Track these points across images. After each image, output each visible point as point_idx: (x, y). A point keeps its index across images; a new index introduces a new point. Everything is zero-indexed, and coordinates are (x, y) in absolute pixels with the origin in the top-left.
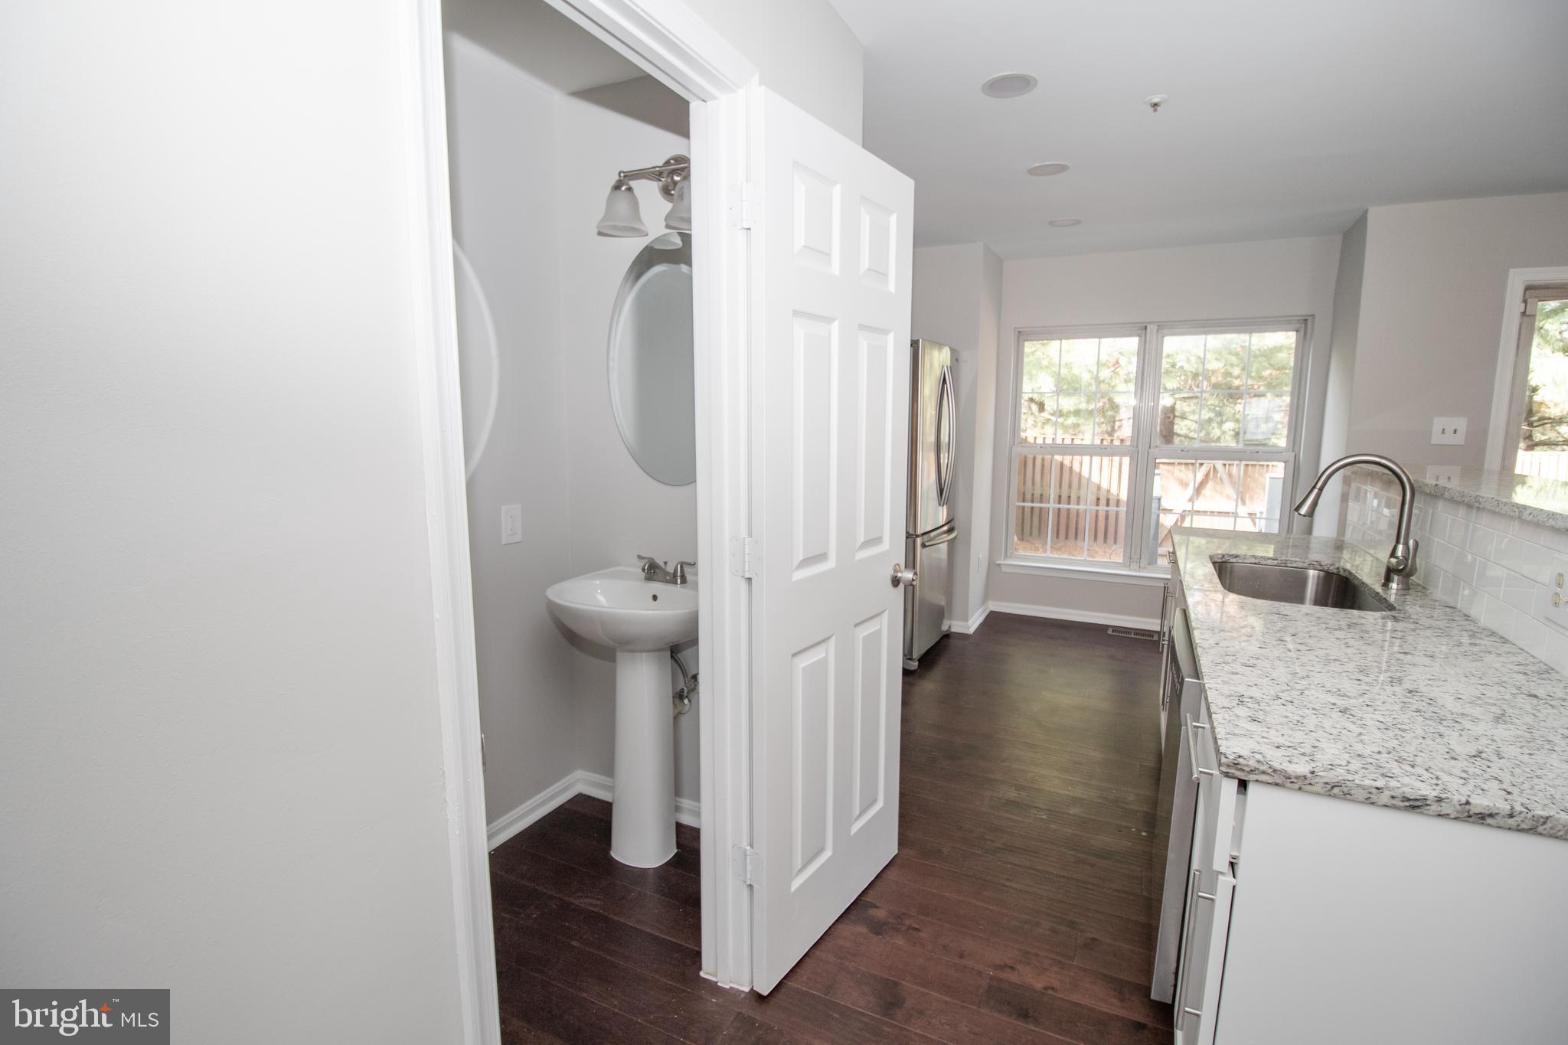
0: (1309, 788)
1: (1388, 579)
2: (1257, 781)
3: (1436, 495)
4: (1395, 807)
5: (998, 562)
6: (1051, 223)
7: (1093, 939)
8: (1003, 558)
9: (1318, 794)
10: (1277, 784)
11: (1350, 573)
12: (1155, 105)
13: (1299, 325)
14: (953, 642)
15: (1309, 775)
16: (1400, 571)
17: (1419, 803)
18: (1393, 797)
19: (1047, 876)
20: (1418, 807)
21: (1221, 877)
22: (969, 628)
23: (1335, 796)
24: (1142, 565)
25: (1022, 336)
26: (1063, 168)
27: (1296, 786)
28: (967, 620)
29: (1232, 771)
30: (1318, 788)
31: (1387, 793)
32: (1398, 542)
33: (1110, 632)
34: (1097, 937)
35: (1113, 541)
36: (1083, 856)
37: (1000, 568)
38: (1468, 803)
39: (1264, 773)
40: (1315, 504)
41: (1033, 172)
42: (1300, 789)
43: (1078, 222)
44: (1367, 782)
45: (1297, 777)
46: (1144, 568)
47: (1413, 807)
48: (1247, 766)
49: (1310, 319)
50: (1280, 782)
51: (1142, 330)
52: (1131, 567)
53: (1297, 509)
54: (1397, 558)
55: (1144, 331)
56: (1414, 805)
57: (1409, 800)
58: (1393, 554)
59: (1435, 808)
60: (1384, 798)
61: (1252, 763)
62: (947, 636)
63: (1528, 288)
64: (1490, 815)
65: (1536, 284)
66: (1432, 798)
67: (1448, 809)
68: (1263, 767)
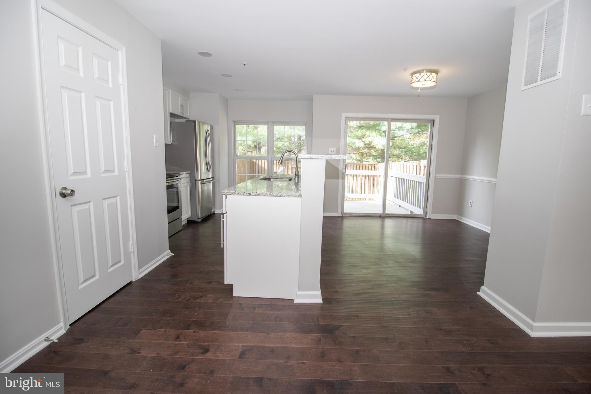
2: (228, 194)
4: (247, 195)
6: (236, 90)
10: (230, 195)
12: (245, 64)
13: (305, 124)
15: (235, 192)
23: (239, 195)
25: (235, 123)
26: (231, 76)
29: (223, 193)
30: (236, 194)
41: (223, 75)
42: (234, 195)
43: (243, 91)
44: (243, 192)
47: (250, 195)
49: (307, 122)
55: (268, 124)
57: (249, 194)
60: (246, 194)
62: (214, 214)
63: (346, 118)
64: (260, 194)
65: (347, 117)
66: (252, 193)
67: (254, 194)
68: (228, 192)
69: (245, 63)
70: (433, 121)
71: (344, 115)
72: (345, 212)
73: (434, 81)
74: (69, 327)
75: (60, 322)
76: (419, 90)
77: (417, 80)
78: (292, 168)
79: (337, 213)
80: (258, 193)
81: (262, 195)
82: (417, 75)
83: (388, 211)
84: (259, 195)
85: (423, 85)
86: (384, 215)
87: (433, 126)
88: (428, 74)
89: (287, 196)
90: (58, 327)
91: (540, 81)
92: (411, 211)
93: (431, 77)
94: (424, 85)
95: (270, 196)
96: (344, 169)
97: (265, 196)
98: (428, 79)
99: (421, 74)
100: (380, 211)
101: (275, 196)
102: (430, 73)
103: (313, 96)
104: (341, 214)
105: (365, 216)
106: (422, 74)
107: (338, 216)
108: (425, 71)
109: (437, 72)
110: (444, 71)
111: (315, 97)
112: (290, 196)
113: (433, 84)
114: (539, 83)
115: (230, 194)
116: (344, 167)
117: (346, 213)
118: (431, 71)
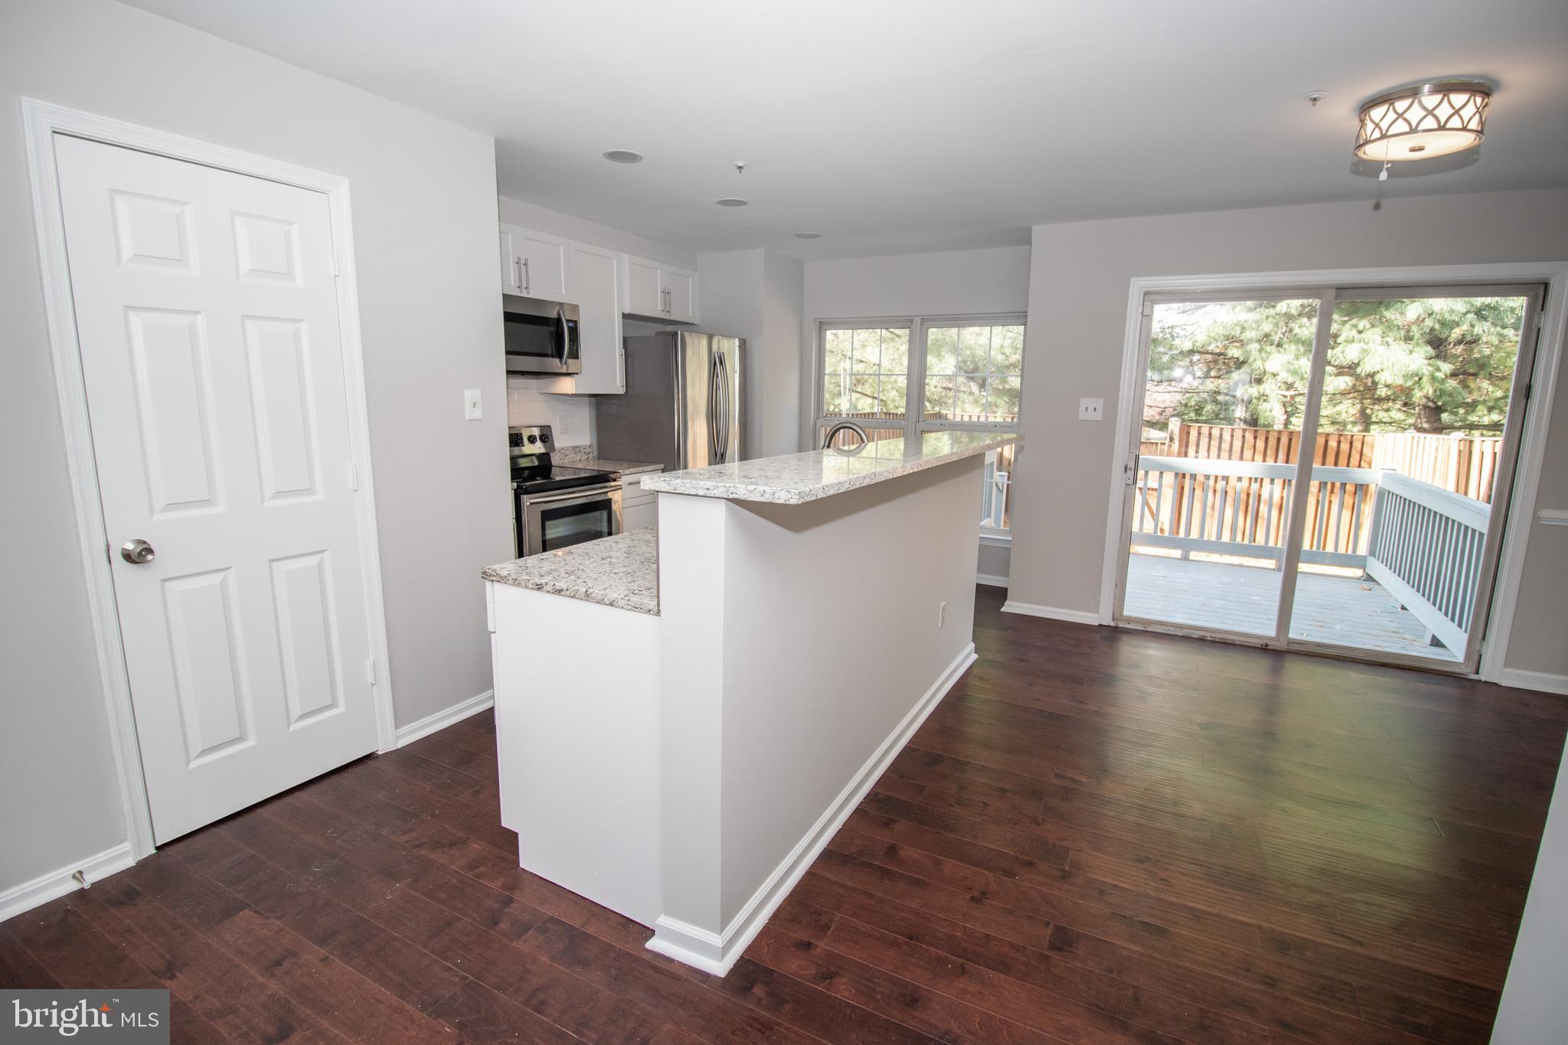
4: (534, 589)
13: (1022, 321)
23: (516, 586)
25: (822, 326)
30: (510, 582)
42: (505, 583)
55: (911, 324)
63: (1144, 294)
64: (562, 590)
65: (1147, 290)
68: (494, 573)
69: (740, 164)
70: (1542, 287)
71: (1138, 285)
72: (1126, 613)
73: (1466, 129)
74: (154, 851)
75: (125, 840)
76: (1383, 176)
77: (1377, 134)
79: (1096, 615)
80: (559, 586)
81: (568, 593)
82: (1377, 113)
83: (1300, 631)
84: (561, 593)
85: (1412, 150)
86: (1281, 645)
87: (1543, 308)
88: (1429, 100)
89: (629, 607)
90: (119, 850)
92: (1434, 636)
94: (1421, 149)
95: (586, 600)
96: (1130, 469)
97: (573, 597)
98: (1430, 123)
99: (1396, 104)
100: (1265, 628)
101: (598, 603)
102: (1439, 97)
103: (1030, 230)
104: (1113, 620)
105: (1202, 640)
107: (1100, 625)
109: (1481, 87)
111: (1039, 232)
112: (636, 608)
113: (1463, 140)
115: (499, 579)
116: (1132, 465)
117: (1130, 620)
118: (1443, 86)
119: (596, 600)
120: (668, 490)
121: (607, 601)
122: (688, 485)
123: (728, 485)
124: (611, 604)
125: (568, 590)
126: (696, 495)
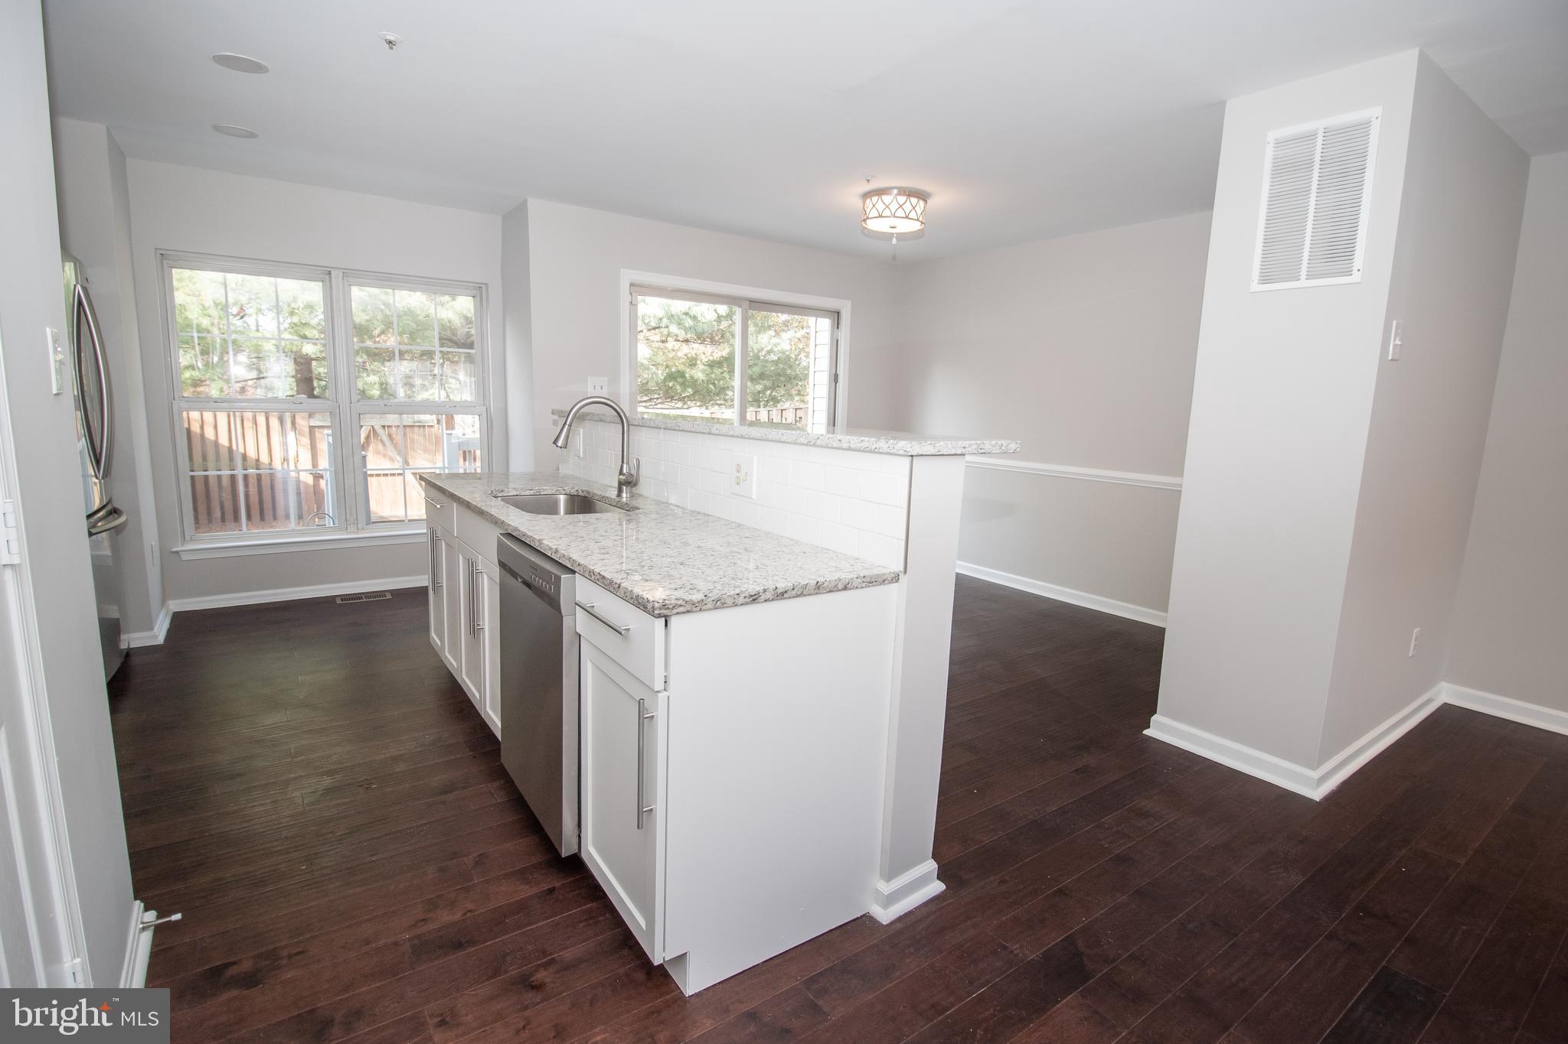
0: (705, 607)
1: (620, 491)
2: (677, 613)
3: (643, 424)
4: (747, 603)
5: (174, 550)
6: (216, 128)
7: (481, 855)
8: (180, 543)
9: (710, 609)
10: (688, 612)
11: (588, 492)
12: (391, 43)
13: (475, 292)
14: (135, 661)
15: (704, 598)
16: (628, 482)
17: (756, 597)
18: (745, 597)
19: (409, 831)
20: (756, 599)
21: (660, 695)
22: (156, 637)
23: (721, 607)
24: (360, 526)
25: (166, 263)
27: (698, 609)
28: (151, 629)
29: (662, 611)
30: (709, 606)
31: (742, 596)
32: (623, 462)
33: (339, 601)
34: (481, 852)
35: (272, 517)
36: (431, 800)
37: (179, 555)
38: (776, 588)
39: (681, 606)
40: (567, 437)
41: (217, 60)
42: (701, 609)
44: (732, 593)
45: (698, 602)
46: (363, 529)
47: (754, 600)
48: (671, 604)
49: (484, 287)
50: (689, 609)
51: (325, 275)
52: (349, 530)
53: (555, 442)
54: (624, 474)
55: (327, 277)
56: (754, 599)
58: (621, 473)
59: (763, 597)
60: (741, 600)
61: (674, 602)
62: (128, 654)
63: (632, 285)
64: (786, 592)
65: (636, 282)
66: (761, 591)
67: (769, 595)
68: (680, 602)
70: (836, 315)
71: (627, 276)
73: (918, 220)
76: (894, 241)
77: (876, 214)
78: (312, 428)
81: (794, 592)
84: (786, 595)
85: (895, 227)
87: (838, 328)
88: (902, 199)
91: (1307, 279)
93: (907, 207)
94: (898, 227)
95: (817, 594)
97: (801, 594)
98: (900, 213)
99: (884, 197)
101: (830, 592)
102: (904, 198)
103: (525, 200)
106: (887, 199)
108: (895, 191)
109: (922, 196)
110: (943, 198)
111: (535, 206)
112: (872, 582)
113: (915, 226)
114: (1303, 282)
115: (690, 607)
118: (910, 193)
119: (828, 590)
120: (934, 453)
121: (840, 586)
122: (950, 446)
123: (979, 442)
124: (845, 588)
125: (793, 589)
126: (955, 455)
